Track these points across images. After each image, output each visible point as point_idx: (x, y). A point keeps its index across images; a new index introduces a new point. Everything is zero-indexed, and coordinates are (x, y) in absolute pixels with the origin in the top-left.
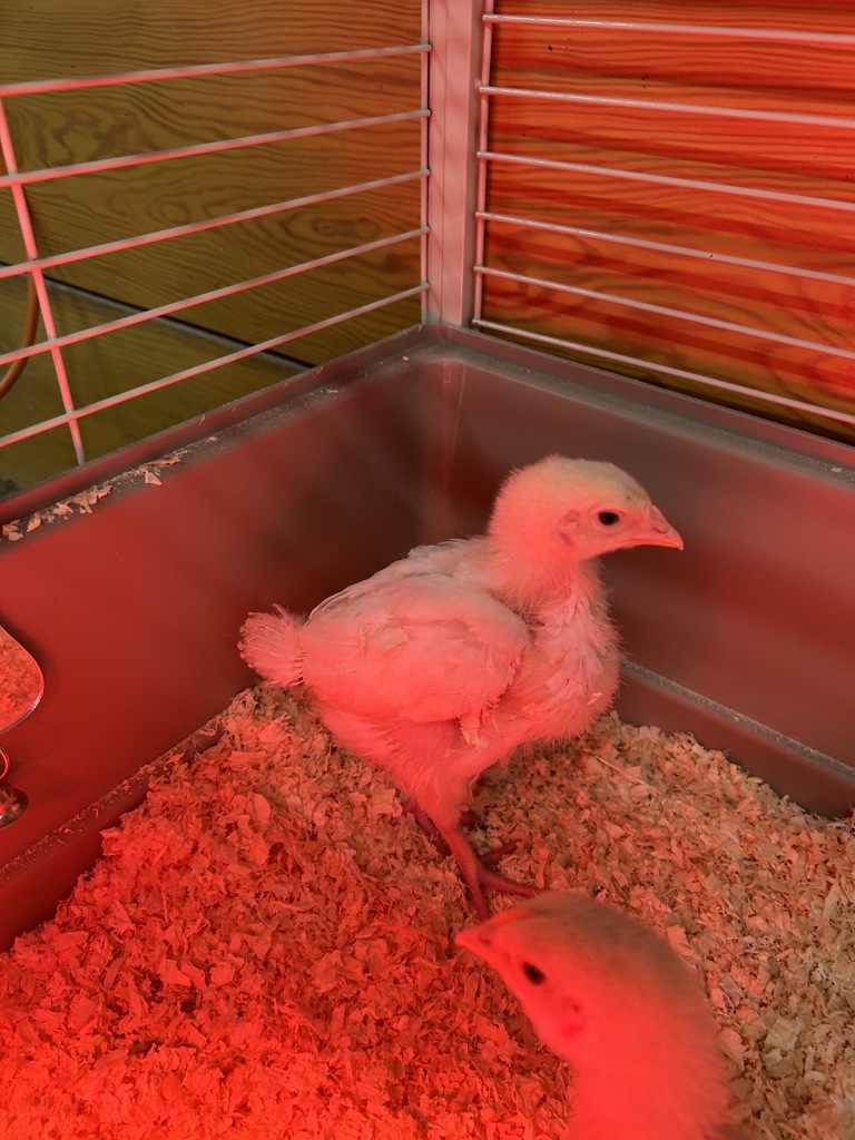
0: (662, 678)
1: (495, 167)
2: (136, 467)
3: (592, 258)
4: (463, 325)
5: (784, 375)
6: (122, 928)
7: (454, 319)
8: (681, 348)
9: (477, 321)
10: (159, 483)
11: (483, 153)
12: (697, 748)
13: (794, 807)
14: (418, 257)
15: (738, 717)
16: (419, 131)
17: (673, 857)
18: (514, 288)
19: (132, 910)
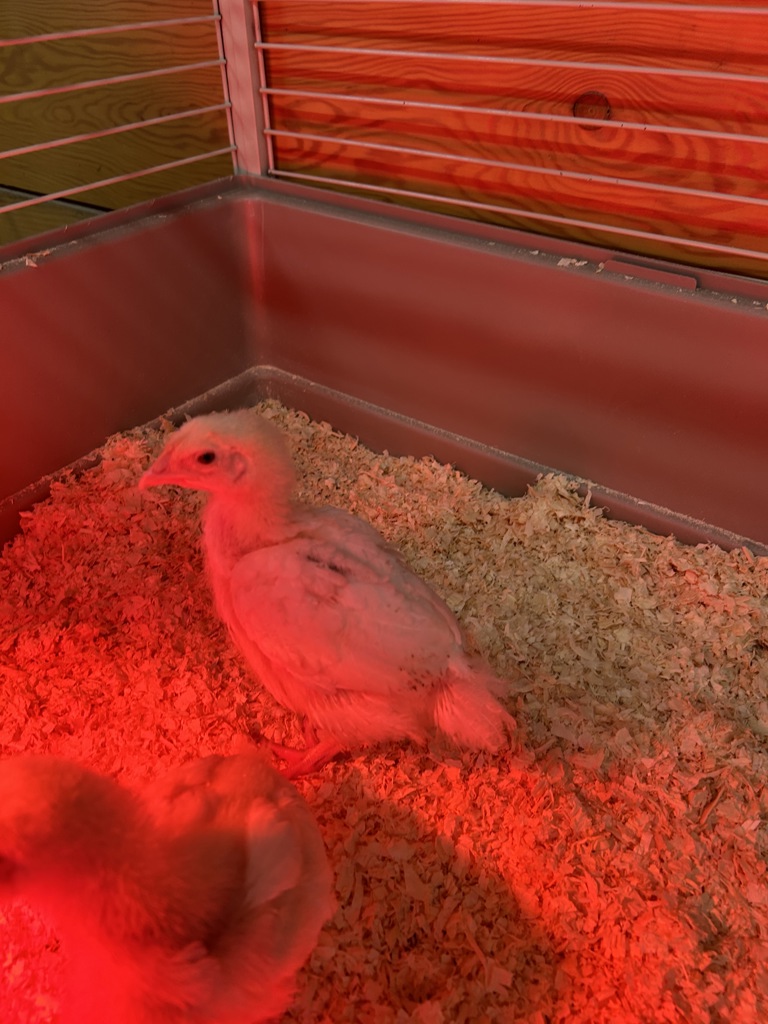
0: (412, 419)
1: (272, 56)
2: (20, 257)
3: (340, 118)
4: (262, 173)
5: (465, 187)
6: (32, 569)
7: (255, 171)
8: (401, 176)
9: (272, 170)
10: (35, 265)
11: (259, 44)
12: (435, 464)
13: (497, 494)
14: (226, 130)
15: (459, 438)
16: (215, 34)
17: (409, 525)
18: (295, 145)
19: (40, 558)
